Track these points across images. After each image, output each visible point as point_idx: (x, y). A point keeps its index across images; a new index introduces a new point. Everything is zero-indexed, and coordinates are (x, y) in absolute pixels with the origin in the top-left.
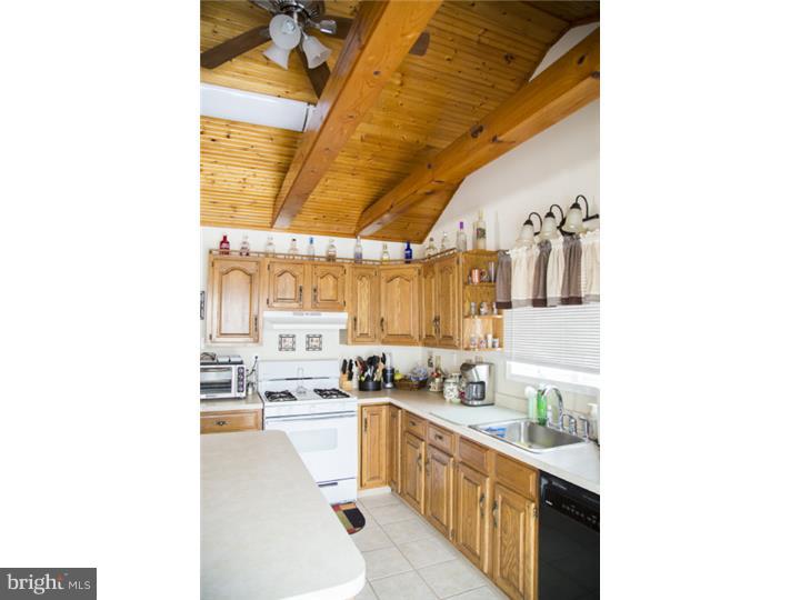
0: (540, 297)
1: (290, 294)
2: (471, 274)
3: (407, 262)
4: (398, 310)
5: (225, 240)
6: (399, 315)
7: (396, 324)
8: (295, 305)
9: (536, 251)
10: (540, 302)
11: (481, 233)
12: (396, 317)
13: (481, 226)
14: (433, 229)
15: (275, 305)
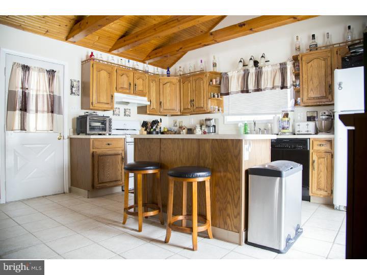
0: (245, 89)
1: (126, 86)
2: (211, 81)
3: (168, 76)
4: (168, 98)
5: (92, 55)
6: (169, 100)
7: (168, 104)
8: (128, 91)
9: (242, 73)
10: (245, 91)
11: (215, 65)
12: (168, 101)
13: (215, 62)
14: (176, 63)
15: (120, 90)
